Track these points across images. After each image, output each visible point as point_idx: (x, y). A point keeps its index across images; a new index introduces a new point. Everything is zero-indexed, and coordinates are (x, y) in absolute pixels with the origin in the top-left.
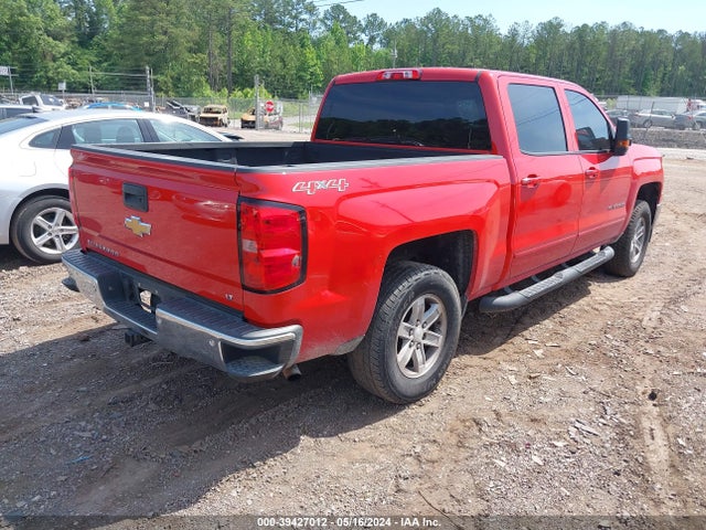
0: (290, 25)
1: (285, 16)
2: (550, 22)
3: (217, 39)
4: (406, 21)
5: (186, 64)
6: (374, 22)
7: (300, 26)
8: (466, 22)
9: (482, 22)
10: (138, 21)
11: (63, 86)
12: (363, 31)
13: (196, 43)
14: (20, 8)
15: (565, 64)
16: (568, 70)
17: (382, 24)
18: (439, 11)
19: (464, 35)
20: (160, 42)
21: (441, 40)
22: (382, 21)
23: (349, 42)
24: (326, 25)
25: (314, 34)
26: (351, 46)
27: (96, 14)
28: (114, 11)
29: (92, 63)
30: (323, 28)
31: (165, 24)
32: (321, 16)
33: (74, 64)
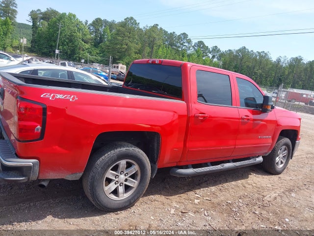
0: (179, 47)
1: (178, 43)
2: (297, 58)
3: (148, 49)
4: (230, 50)
5: (132, 58)
6: (216, 49)
7: (184, 48)
8: (257, 54)
9: (264, 55)
10: (117, 39)
11: (83, 61)
12: (210, 53)
13: (139, 50)
14: (75, 30)
15: (302, 76)
16: (304, 79)
17: (219, 50)
18: (245, 48)
19: (255, 59)
20: (123, 48)
21: (244, 60)
22: (219, 49)
23: (203, 57)
24: (194, 48)
25: (189, 52)
26: (204, 58)
27: (103, 35)
28: (109, 34)
29: (97, 53)
30: (193, 50)
31: (127, 41)
32: (193, 45)
33: (90, 53)
